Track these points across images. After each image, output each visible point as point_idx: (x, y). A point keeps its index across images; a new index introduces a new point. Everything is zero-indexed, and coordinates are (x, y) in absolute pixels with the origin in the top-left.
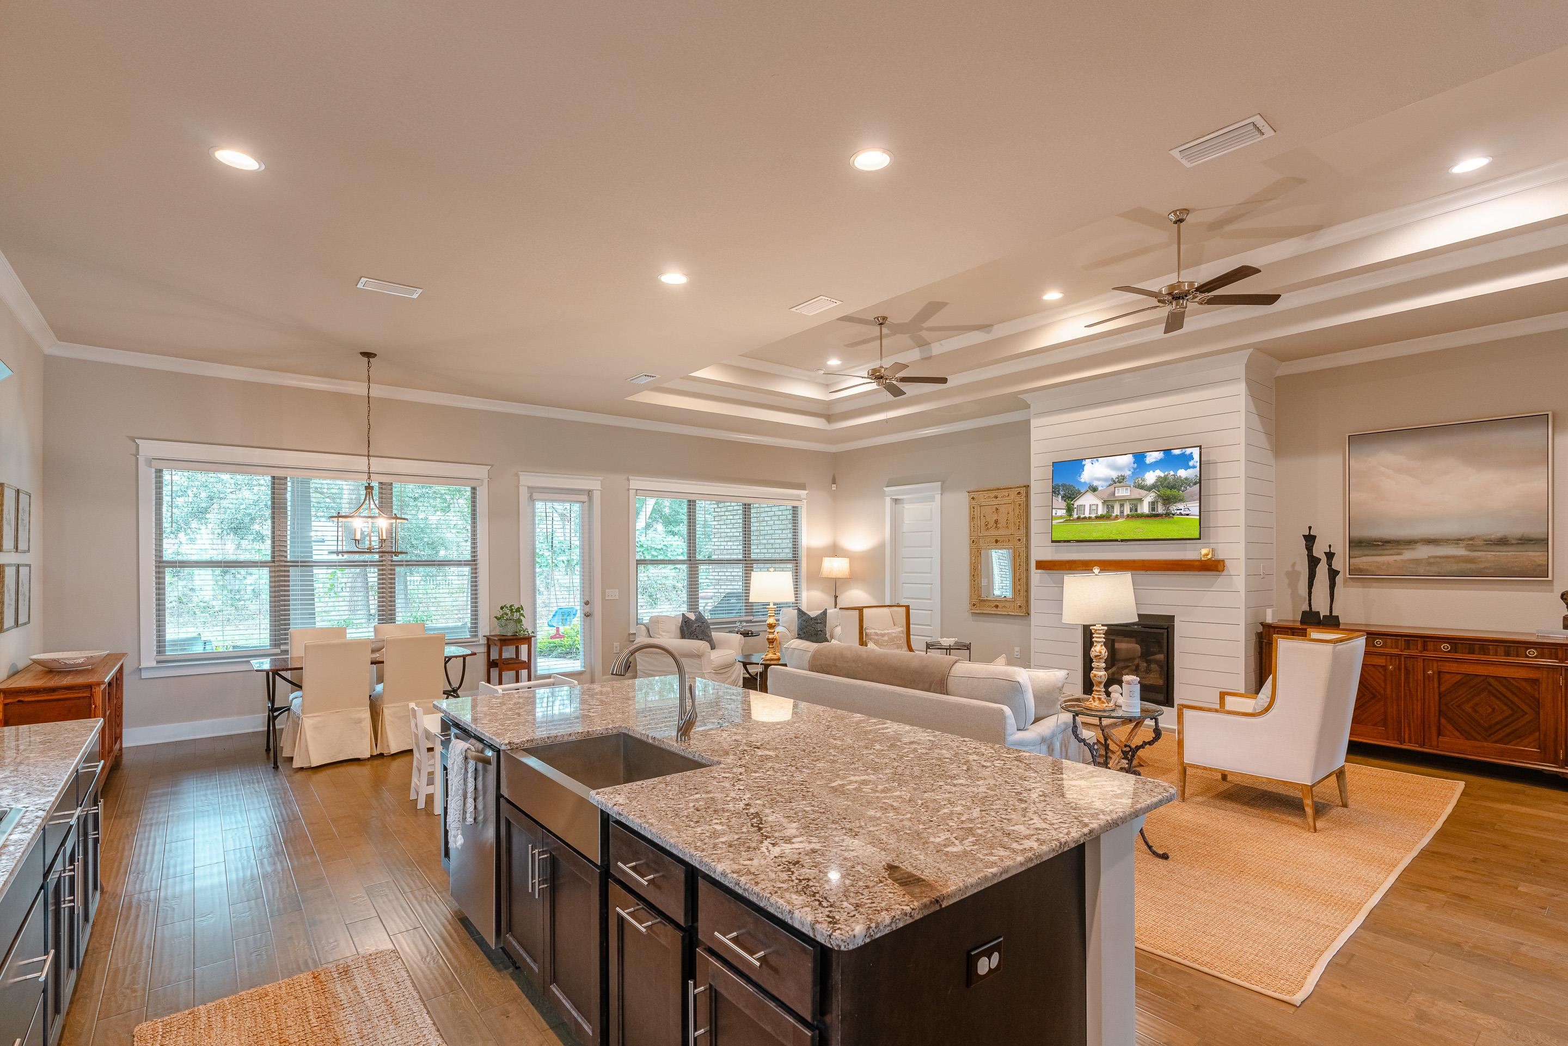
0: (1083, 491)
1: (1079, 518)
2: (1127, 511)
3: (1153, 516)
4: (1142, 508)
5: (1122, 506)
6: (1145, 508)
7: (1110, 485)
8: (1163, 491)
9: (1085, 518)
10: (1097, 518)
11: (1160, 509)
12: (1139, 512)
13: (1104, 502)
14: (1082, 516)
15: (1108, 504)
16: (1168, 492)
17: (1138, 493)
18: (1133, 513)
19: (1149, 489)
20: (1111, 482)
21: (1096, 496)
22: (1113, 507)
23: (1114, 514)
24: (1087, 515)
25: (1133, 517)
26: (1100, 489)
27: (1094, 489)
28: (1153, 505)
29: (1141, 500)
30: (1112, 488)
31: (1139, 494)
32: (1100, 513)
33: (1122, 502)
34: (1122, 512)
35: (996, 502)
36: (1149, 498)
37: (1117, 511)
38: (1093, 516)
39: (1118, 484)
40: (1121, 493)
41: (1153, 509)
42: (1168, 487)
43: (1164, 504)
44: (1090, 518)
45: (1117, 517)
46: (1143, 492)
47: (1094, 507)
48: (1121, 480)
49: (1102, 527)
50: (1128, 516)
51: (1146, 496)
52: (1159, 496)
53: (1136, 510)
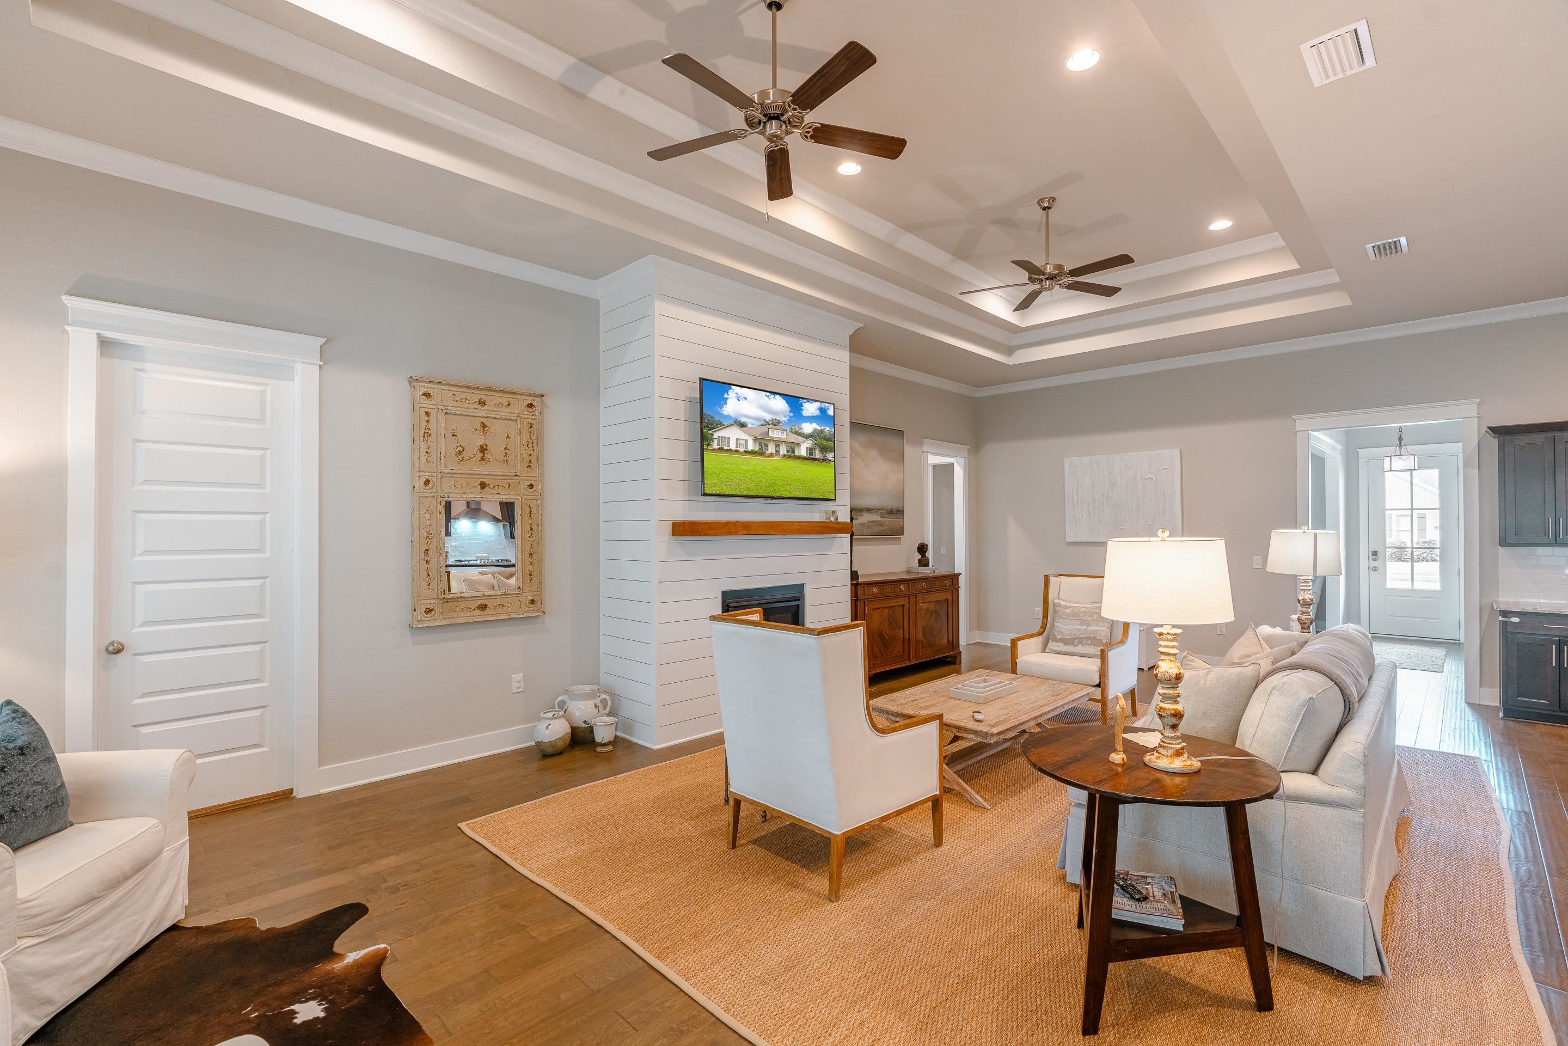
0: (726, 423)
1: (721, 449)
2: (783, 450)
3: (810, 459)
4: (799, 451)
5: (777, 446)
6: (803, 451)
7: (762, 425)
8: (819, 441)
9: (730, 450)
10: (747, 452)
11: (818, 455)
12: (796, 453)
13: (756, 439)
14: (726, 448)
15: (762, 441)
16: (825, 442)
17: (794, 438)
18: (790, 454)
19: (807, 437)
20: (762, 423)
21: (745, 432)
22: (767, 446)
23: (770, 451)
24: (733, 446)
25: (789, 457)
26: (749, 426)
27: (742, 425)
28: (810, 450)
29: (798, 444)
30: (765, 429)
31: (797, 439)
32: (751, 446)
33: (778, 444)
34: (778, 452)
35: (482, 411)
36: (808, 444)
37: (771, 449)
38: (742, 449)
39: (772, 426)
40: (775, 434)
41: (811, 454)
42: (825, 439)
43: (821, 451)
44: (737, 451)
45: (771, 455)
46: (800, 439)
47: (742, 442)
48: (776, 423)
49: (754, 462)
50: (784, 456)
51: (803, 442)
52: (816, 444)
53: (794, 452)
